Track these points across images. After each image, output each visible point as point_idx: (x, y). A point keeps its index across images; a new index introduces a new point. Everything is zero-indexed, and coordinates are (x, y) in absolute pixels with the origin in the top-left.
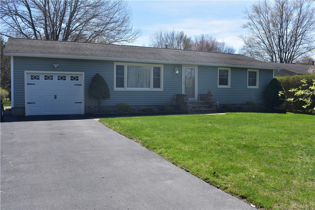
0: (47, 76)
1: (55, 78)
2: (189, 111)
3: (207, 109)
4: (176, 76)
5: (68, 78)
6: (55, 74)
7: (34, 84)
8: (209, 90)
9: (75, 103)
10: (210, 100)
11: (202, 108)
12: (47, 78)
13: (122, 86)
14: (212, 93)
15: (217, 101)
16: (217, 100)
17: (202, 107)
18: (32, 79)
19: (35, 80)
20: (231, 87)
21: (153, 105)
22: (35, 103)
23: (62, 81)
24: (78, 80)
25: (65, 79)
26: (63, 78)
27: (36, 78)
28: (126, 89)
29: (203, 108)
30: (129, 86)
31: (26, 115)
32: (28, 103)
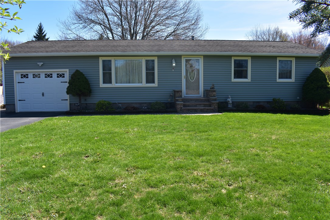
0: (35, 74)
1: (43, 76)
2: (178, 110)
3: (203, 108)
4: (173, 69)
5: (54, 76)
6: (43, 72)
7: (24, 82)
8: (213, 85)
9: (62, 100)
10: (212, 97)
11: (200, 106)
12: (35, 76)
13: (110, 82)
14: (215, 88)
15: (229, 98)
16: (230, 96)
17: (200, 105)
18: (22, 77)
19: (25, 79)
20: (251, 80)
21: (146, 103)
22: (25, 100)
23: (49, 78)
24: (64, 77)
25: (52, 77)
26: (49, 76)
27: (25, 76)
28: (114, 85)
29: (201, 106)
30: (118, 81)
31: (16, 112)
32: (19, 100)
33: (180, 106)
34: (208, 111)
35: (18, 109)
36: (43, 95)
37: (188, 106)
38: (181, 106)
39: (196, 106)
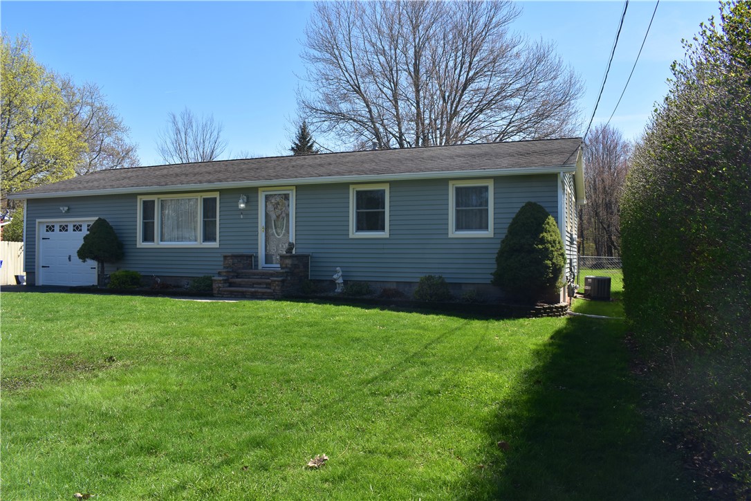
0: (62, 226)
1: (70, 228)
2: (215, 292)
5: (84, 228)
6: (70, 222)
7: (49, 239)
8: (290, 246)
9: (91, 268)
11: (259, 286)
13: (152, 239)
15: (336, 272)
17: (260, 284)
18: (47, 231)
19: (50, 233)
20: (390, 234)
22: (49, 267)
23: (77, 232)
25: (81, 230)
27: (50, 228)
28: (157, 244)
29: (262, 286)
30: (166, 236)
31: (36, 285)
32: (43, 267)
33: (217, 285)
34: (264, 297)
35: (40, 281)
36: (70, 259)
37: (240, 285)
38: (220, 285)
39: (252, 285)
